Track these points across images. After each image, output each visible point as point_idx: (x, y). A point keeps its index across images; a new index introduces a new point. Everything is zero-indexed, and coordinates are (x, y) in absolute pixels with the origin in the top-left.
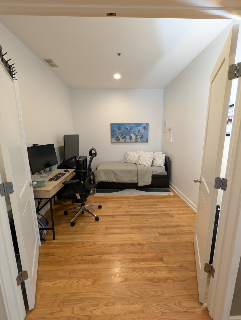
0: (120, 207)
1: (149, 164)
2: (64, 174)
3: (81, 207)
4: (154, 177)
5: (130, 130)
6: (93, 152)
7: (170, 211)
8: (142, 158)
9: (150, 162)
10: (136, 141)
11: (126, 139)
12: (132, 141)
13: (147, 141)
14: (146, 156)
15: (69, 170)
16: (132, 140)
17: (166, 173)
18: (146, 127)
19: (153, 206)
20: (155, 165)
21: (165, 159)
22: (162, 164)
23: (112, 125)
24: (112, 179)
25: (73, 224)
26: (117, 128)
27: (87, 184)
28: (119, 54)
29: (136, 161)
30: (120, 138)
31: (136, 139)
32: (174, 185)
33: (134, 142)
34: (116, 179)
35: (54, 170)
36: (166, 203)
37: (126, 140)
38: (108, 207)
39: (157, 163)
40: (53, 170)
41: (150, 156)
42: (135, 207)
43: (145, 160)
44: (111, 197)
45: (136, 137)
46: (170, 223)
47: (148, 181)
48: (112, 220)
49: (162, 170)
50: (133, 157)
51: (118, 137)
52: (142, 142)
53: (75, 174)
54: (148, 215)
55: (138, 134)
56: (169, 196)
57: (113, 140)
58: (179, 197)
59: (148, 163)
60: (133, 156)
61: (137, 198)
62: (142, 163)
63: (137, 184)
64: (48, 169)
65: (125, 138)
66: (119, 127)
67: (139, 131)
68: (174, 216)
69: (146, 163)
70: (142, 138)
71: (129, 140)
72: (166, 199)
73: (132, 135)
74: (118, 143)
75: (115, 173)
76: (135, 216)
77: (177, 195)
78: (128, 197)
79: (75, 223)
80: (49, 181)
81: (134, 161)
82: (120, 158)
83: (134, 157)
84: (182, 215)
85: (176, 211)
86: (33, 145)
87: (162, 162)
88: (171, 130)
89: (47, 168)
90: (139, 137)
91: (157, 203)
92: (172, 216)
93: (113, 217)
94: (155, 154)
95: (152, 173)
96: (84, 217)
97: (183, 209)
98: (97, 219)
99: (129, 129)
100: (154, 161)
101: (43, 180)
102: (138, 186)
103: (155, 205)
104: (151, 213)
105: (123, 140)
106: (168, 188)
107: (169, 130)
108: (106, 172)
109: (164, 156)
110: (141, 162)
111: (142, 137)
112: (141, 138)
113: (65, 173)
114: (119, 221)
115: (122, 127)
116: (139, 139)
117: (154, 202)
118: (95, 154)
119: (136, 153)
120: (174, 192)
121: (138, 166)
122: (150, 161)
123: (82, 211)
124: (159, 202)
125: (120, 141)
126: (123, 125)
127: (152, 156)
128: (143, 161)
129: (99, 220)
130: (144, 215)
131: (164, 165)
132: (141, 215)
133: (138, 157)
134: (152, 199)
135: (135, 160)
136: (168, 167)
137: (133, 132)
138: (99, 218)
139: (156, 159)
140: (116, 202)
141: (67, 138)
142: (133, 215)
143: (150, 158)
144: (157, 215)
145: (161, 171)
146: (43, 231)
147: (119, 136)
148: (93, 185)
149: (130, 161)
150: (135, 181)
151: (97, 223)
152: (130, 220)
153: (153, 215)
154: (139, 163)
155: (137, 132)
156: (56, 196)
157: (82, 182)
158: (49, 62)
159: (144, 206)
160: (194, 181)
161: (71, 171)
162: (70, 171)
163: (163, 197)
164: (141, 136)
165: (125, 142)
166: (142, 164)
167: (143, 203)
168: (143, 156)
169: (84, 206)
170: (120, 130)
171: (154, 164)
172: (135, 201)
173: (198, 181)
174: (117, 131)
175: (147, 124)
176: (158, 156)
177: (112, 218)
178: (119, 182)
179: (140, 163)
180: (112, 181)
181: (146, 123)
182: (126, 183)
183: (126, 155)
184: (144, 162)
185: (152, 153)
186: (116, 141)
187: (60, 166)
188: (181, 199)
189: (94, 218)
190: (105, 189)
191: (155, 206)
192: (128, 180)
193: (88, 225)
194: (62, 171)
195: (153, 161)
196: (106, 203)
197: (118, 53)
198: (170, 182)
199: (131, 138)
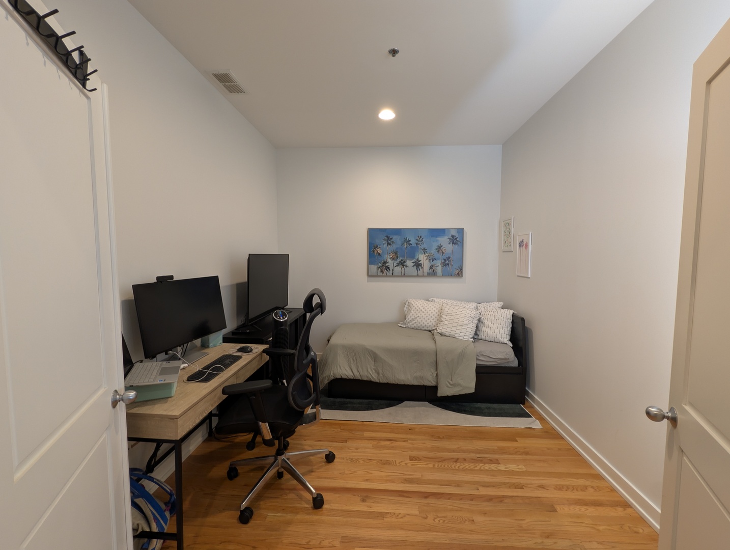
0: (387, 463)
1: (467, 334)
2: (236, 359)
3: (276, 459)
4: (483, 372)
5: (417, 244)
6: (316, 300)
7: (542, 487)
8: (448, 318)
9: (469, 330)
10: (432, 273)
11: (406, 266)
12: (420, 272)
13: (460, 273)
14: (459, 313)
15: (253, 346)
16: (421, 270)
17: (514, 363)
18: (457, 238)
19: (487, 467)
20: (483, 337)
21: (513, 322)
22: (504, 336)
23: (373, 233)
24: (368, 372)
25: (245, 517)
26: (385, 240)
27: (293, 395)
28: (394, 52)
29: (430, 324)
30: (390, 263)
31: (431, 268)
32: (538, 399)
33: (425, 274)
34: (377, 372)
35: (215, 346)
36: (525, 457)
37: (407, 269)
38: (352, 460)
39: (490, 334)
40: (211, 345)
41: (469, 312)
42: (431, 465)
43: (455, 324)
44: (363, 426)
45: (432, 263)
46: (548, 537)
47: (467, 383)
48: (363, 507)
49: (505, 354)
50: (423, 314)
51: (385, 263)
52: (447, 275)
53: (266, 358)
54: (472, 498)
55: (437, 255)
56: (528, 433)
57: (374, 268)
58: (561, 437)
59: (463, 331)
60: (423, 310)
61: (436, 434)
62: (449, 330)
63: (435, 388)
64: (198, 342)
65: (402, 264)
66: (388, 237)
67: (440, 247)
68: (558, 508)
69: (458, 332)
70: (448, 264)
71: (413, 271)
72: (521, 443)
73: (422, 258)
74: (387, 276)
75: (375, 357)
76: (431, 501)
77: (553, 429)
78: (411, 430)
79: (252, 513)
80: (188, 380)
81: (426, 323)
82: (389, 314)
83: (427, 315)
84: (583, 508)
85: (559, 488)
86: (158, 278)
87: (502, 331)
88: (527, 246)
89: (196, 338)
90: (439, 263)
91: (497, 456)
92: (550, 508)
93: (367, 497)
94: (482, 307)
95: (477, 359)
96: (283, 489)
97: (582, 482)
98: (318, 503)
99: (413, 241)
100: (480, 328)
101: (163, 382)
102: (439, 395)
103: (491, 461)
104: (483, 491)
105: (398, 269)
106: (523, 404)
107: (521, 245)
108: (353, 352)
109: (509, 313)
110: (445, 327)
111: (447, 262)
112: (445, 264)
113: (239, 357)
114: (382, 515)
115: (395, 238)
116: (440, 266)
117: (487, 451)
118: (321, 307)
119: (431, 304)
120: (541, 419)
121: (438, 337)
122: (470, 326)
123: (278, 470)
124: (502, 451)
125: (391, 272)
126: (398, 232)
127: (474, 312)
128: (450, 326)
129: (325, 506)
130: (461, 497)
131: (508, 337)
132: (449, 496)
133: (436, 315)
134: (481, 439)
135: (428, 321)
136: (521, 344)
137: (424, 250)
138: (326, 496)
139: (486, 321)
140: (375, 443)
141: (255, 261)
142: (426, 495)
143: (471, 319)
144: (501, 499)
145: (503, 357)
146: (149, 543)
147: (389, 260)
148: (313, 396)
149: (415, 325)
150: (429, 381)
151: (316, 517)
152: (417, 513)
153: (490, 499)
154: (439, 331)
155: (433, 251)
156: (215, 415)
157: (285, 381)
158: (224, 79)
159: (458, 464)
160: (648, 413)
161: (258, 348)
162: (254, 351)
163: (512, 435)
164: (445, 260)
165: (404, 275)
166: (447, 334)
167: (454, 451)
168: (449, 312)
169: (283, 457)
170: (390, 244)
171: (482, 335)
172: (430, 444)
173: (664, 417)
174: (383, 248)
175: (461, 231)
176: (491, 313)
177: (363, 500)
178: (385, 382)
179: (444, 331)
180: (365, 379)
181: (458, 229)
182: (404, 385)
183: (405, 309)
184: (454, 329)
185: (475, 305)
186: (379, 271)
187: (233, 333)
188: (569, 444)
189: (310, 498)
190: (348, 400)
191: (493, 467)
192: (410, 378)
193: (289, 523)
194: (232, 349)
195: (477, 327)
196: (349, 444)
197: (392, 48)
198: (529, 388)
199: (418, 265)
